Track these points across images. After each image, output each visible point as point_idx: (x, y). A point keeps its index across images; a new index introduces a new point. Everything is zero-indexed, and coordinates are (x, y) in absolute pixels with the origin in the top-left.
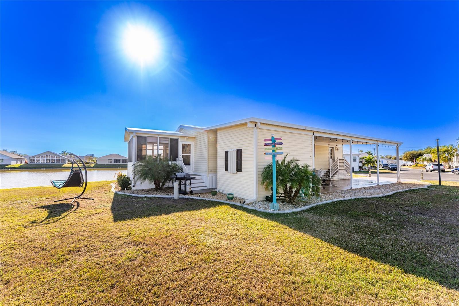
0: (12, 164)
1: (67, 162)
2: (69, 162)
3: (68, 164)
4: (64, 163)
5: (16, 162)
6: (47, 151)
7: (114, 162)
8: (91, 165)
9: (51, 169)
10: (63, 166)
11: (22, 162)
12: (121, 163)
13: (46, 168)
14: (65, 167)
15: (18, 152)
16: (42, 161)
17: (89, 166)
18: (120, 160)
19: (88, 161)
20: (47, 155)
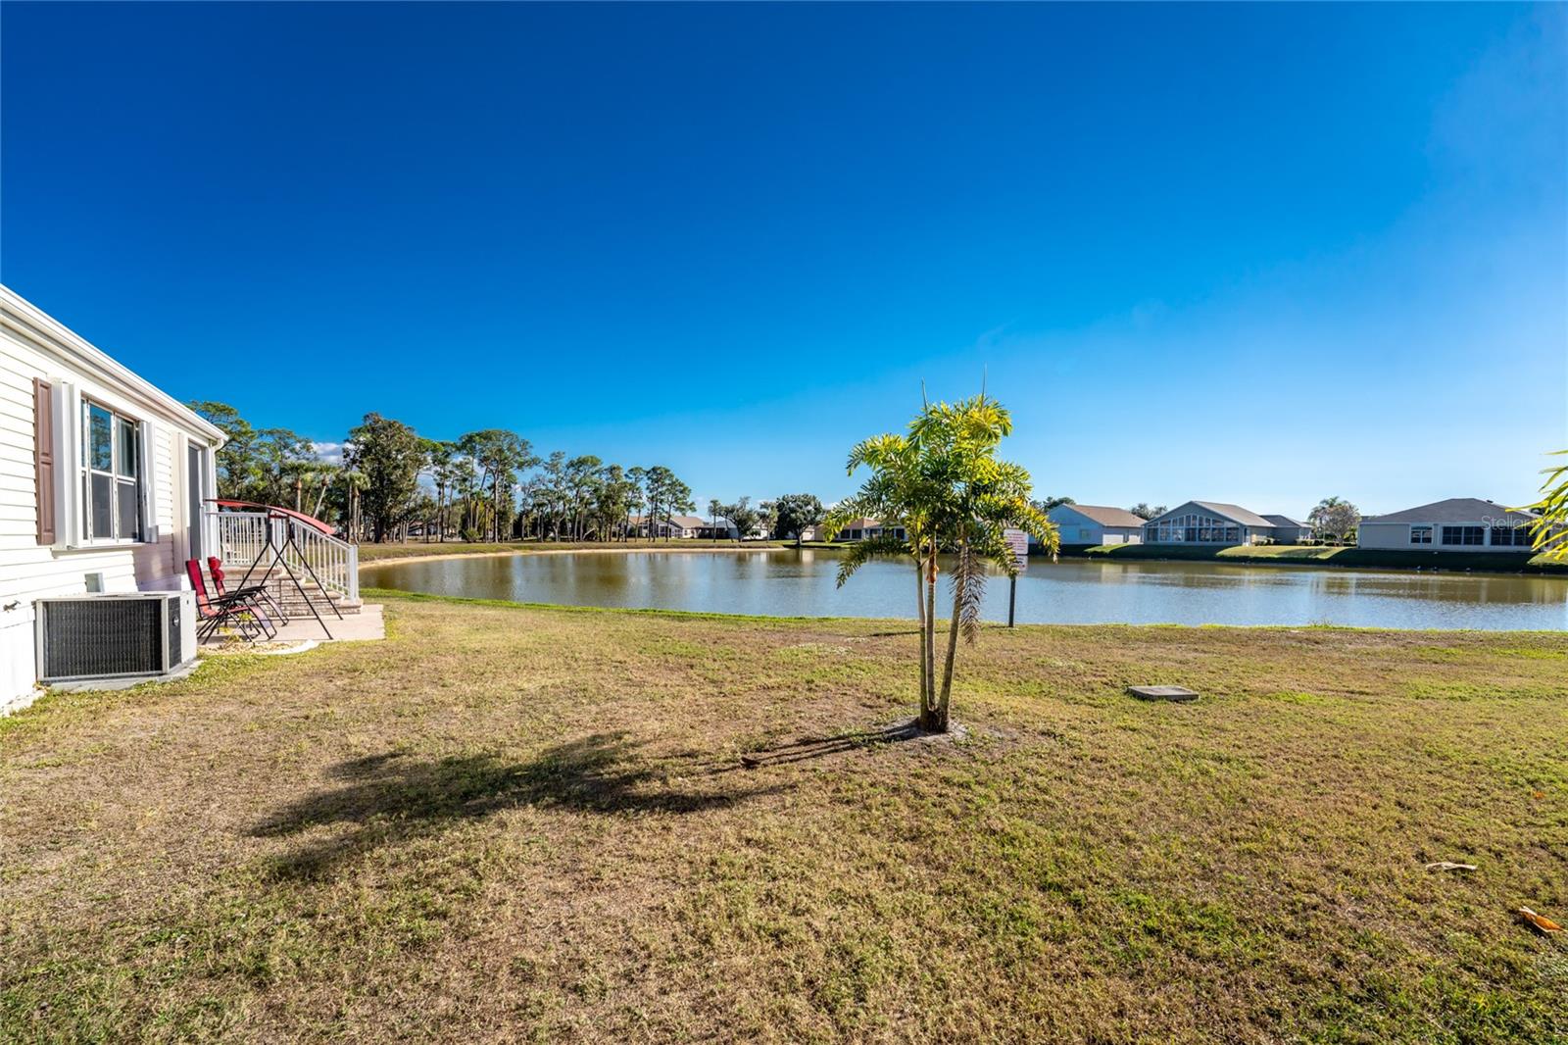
0: (1105, 544)
1: (1250, 538)
2: (1263, 540)
3: (1256, 544)
4: (1236, 542)
5: (1122, 537)
7: (1446, 541)
10: (1232, 552)
11: (1127, 539)
12: (1487, 546)
14: (1229, 559)
17: (1319, 555)
18: (1480, 531)
20: (1188, 517)
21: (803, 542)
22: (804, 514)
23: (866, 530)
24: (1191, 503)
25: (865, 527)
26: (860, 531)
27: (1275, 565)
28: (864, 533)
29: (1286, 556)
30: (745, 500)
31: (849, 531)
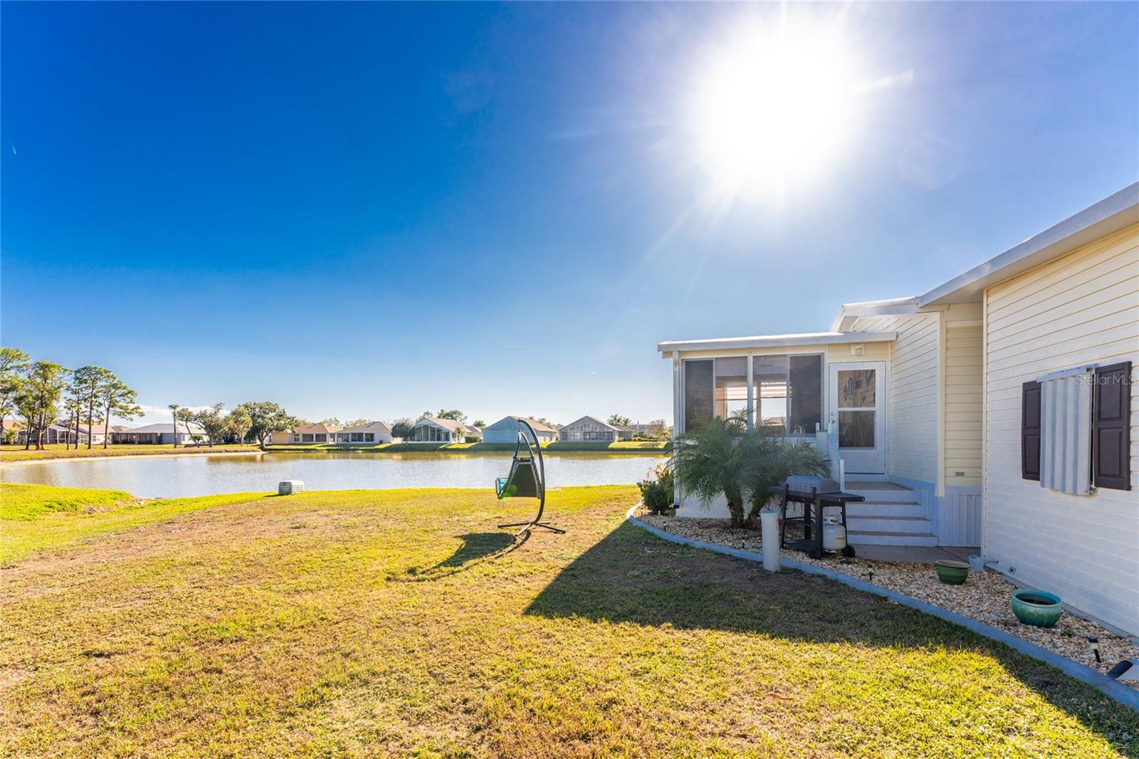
1: (617, 438)
2: (621, 438)
3: (619, 441)
4: (612, 440)
6: (584, 416)
8: (659, 444)
9: (592, 452)
10: (612, 446)
11: (551, 439)
13: (584, 450)
14: (613, 450)
15: (547, 421)
16: (578, 436)
17: (655, 447)
19: (654, 436)
20: (585, 425)
21: (266, 445)
22: (271, 419)
23: (332, 435)
24: (586, 417)
25: (329, 432)
26: (325, 435)
27: (639, 452)
28: (328, 436)
29: (644, 447)
30: (218, 407)
31: (313, 435)
